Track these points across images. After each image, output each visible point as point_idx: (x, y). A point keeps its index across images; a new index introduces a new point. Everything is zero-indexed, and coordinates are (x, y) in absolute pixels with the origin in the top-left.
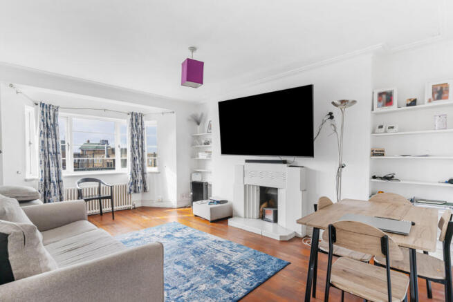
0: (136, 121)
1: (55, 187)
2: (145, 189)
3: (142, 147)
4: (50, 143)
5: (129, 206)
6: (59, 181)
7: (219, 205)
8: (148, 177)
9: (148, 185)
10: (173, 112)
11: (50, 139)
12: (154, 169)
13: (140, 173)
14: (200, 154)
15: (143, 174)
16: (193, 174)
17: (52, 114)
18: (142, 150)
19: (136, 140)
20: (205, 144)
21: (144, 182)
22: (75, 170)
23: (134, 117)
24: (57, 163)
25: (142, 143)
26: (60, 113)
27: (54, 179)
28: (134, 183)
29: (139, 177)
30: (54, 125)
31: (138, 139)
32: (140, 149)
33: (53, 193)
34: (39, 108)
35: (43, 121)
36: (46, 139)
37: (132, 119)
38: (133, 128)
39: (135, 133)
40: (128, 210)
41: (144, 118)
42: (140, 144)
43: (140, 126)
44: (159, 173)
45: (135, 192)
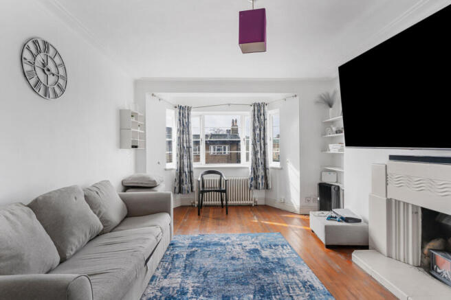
0: (259, 111)
1: (186, 176)
2: (267, 187)
3: (264, 139)
4: (185, 139)
5: (251, 202)
6: (190, 172)
7: (344, 224)
8: (270, 172)
9: (270, 182)
10: (296, 96)
11: (185, 136)
12: (277, 165)
13: (261, 168)
14: (331, 146)
15: (265, 169)
16: (324, 173)
17: (186, 115)
18: (264, 142)
19: (258, 132)
20: (337, 133)
21: (265, 177)
22: (206, 163)
23: (256, 108)
24: (189, 156)
25: (264, 134)
26: (192, 113)
27: (186, 170)
28: (255, 178)
29: (261, 172)
30: (188, 123)
31: (260, 130)
32: (262, 141)
33: (185, 182)
34: (178, 110)
35: (180, 120)
36: (182, 136)
37: (254, 110)
38: (254, 120)
39: (257, 124)
40: (250, 206)
41: (266, 108)
42: (262, 136)
43: (262, 117)
44: (281, 169)
45: (256, 188)
